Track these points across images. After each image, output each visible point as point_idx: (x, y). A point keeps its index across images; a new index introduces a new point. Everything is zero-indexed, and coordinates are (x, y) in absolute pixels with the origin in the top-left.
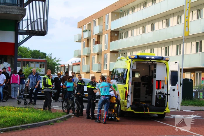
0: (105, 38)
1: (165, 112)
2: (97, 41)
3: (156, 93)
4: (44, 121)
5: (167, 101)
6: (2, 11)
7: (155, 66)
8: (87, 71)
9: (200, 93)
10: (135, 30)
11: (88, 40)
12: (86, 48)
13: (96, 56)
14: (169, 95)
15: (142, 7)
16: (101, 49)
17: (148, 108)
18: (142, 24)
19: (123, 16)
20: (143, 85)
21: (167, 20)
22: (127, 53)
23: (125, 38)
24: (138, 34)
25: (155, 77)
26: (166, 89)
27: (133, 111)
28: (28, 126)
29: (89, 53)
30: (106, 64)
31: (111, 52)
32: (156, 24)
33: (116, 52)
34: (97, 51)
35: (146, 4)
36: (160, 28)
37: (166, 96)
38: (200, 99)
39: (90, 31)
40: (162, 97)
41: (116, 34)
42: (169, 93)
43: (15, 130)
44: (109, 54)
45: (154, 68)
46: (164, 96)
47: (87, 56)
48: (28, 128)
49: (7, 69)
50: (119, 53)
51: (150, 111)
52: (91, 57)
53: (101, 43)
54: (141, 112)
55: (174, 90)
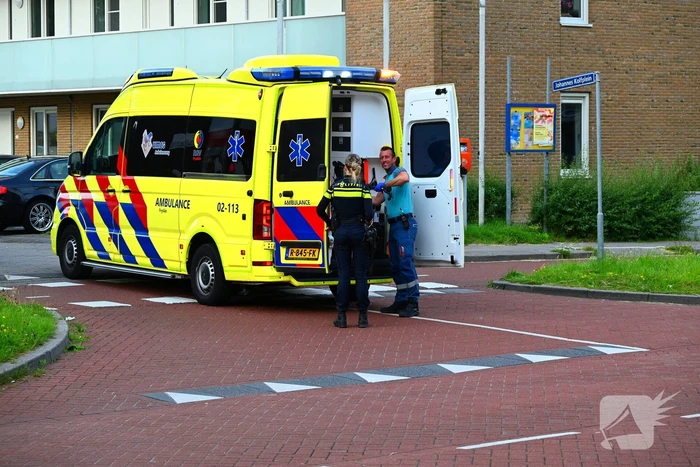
25: (347, 146)
27: (288, 279)
55: (431, 194)
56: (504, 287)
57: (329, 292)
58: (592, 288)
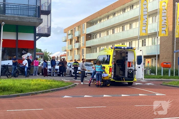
0: (82, 39)
1: (134, 81)
2: (77, 40)
3: (128, 70)
4: (63, 87)
5: (135, 74)
6: (27, 20)
7: (127, 53)
8: (71, 60)
9: (147, 71)
10: (102, 34)
11: (71, 40)
12: (70, 45)
13: (77, 50)
14: (136, 70)
15: (106, 19)
16: (80, 46)
17: (124, 79)
18: (106, 30)
19: (94, 25)
20: (117, 65)
21: (123, 27)
22: (97, 48)
23: (95, 38)
24: (104, 36)
25: (127, 60)
26: (134, 67)
27: (114, 80)
28: (55, 90)
29: (72, 48)
30: (83, 55)
31: (86, 47)
32: (116, 30)
33: (89, 47)
34: (77, 47)
35: (109, 17)
36: (118, 32)
37: (134, 71)
38: (147, 74)
39: (72, 34)
40: (132, 72)
41: (89, 36)
42: (136, 69)
43: (48, 92)
44: (85, 49)
45: (126, 54)
46: (133, 72)
47: (71, 50)
48: (55, 91)
49: (30, 57)
50: (91, 48)
51: (125, 80)
52: (73, 51)
53: (80, 42)
54: (119, 81)
55: (139, 67)
56: (161, 85)
57: (127, 83)
58: (176, 85)
